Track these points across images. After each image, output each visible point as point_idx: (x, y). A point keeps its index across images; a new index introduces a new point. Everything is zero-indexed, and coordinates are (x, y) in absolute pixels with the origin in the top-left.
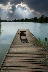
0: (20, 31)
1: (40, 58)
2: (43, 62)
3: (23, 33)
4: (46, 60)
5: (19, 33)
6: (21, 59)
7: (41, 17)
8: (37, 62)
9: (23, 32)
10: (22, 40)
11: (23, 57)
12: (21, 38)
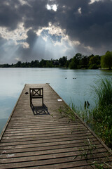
0: (30, 89)
1: (76, 149)
2: (83, 158)
3: (37, 92)
4: (89, 152)
5: (27, 93)
6: (32, 154)
7: (75, 58)
8: (70, 159)
9: (36, 90)
10: (34, 108)
11: (36, 149)
12: (31, 103)
